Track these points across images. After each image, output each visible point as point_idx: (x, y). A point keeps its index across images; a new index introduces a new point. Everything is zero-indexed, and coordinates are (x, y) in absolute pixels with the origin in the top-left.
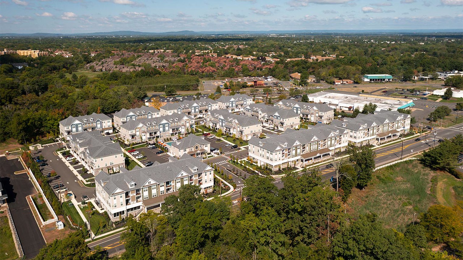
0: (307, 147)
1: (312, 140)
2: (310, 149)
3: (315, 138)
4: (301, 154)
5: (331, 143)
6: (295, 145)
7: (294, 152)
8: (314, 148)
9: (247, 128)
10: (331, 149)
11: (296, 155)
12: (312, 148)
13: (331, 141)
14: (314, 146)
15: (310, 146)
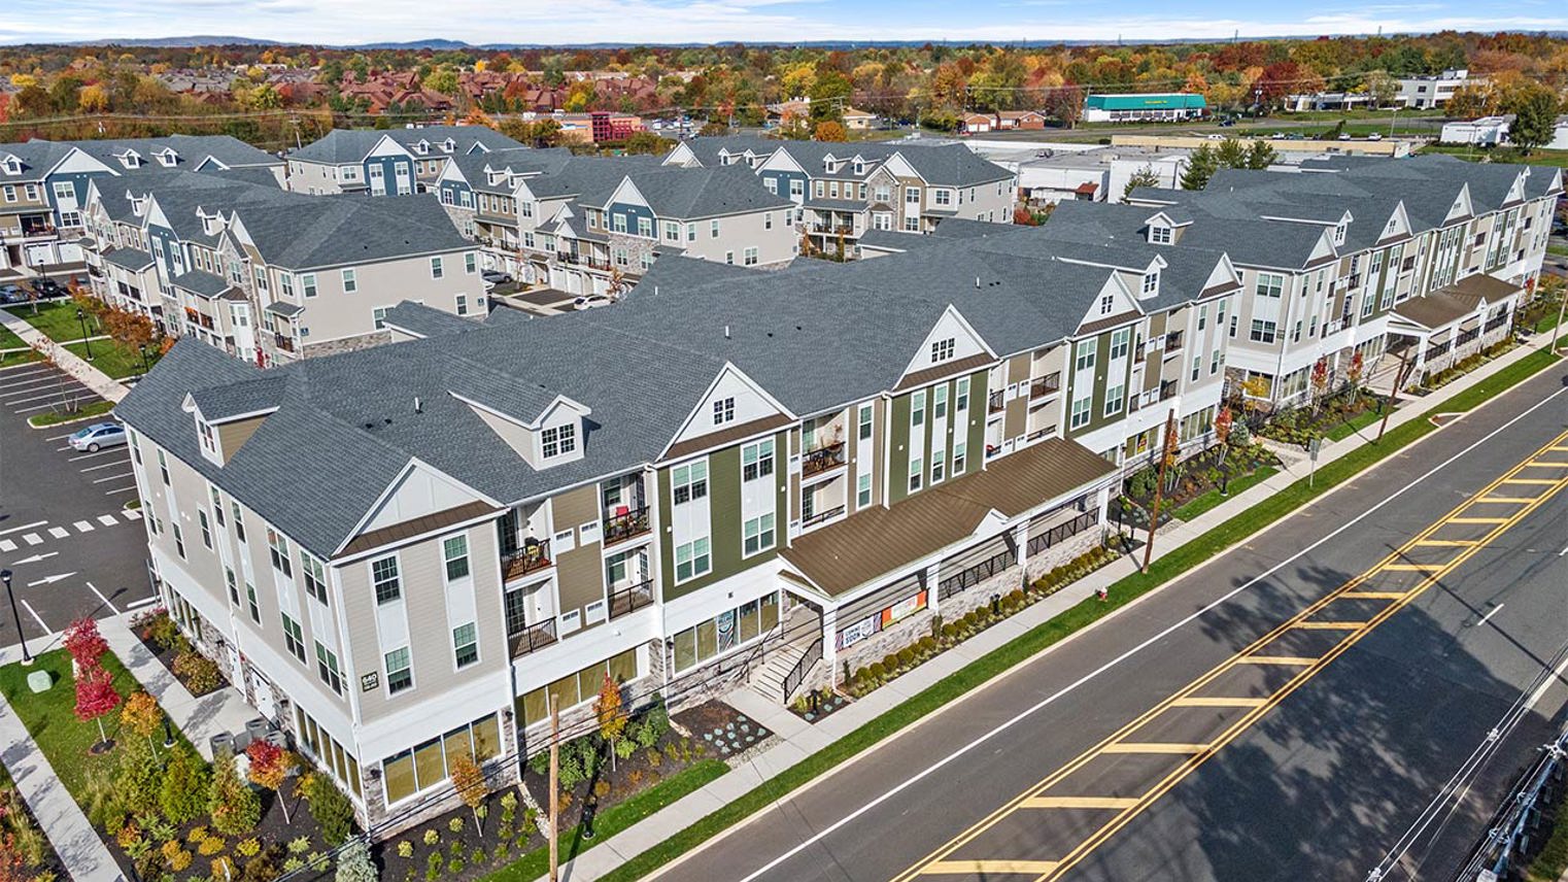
0: (866, 447)
1: (922, 360)
2: (900, 460)
3: (955, 331)
4: (794, 531)
5: (1100, 387)
6: (701, 423)
7: (693, 523)
8: (939, 445)
9: (329, 280)
10: (1096, 442)
11: (727, 558)
12: (916, 451)
13: (1102, 371)
14: (940, 425)
15: (901, 436)
